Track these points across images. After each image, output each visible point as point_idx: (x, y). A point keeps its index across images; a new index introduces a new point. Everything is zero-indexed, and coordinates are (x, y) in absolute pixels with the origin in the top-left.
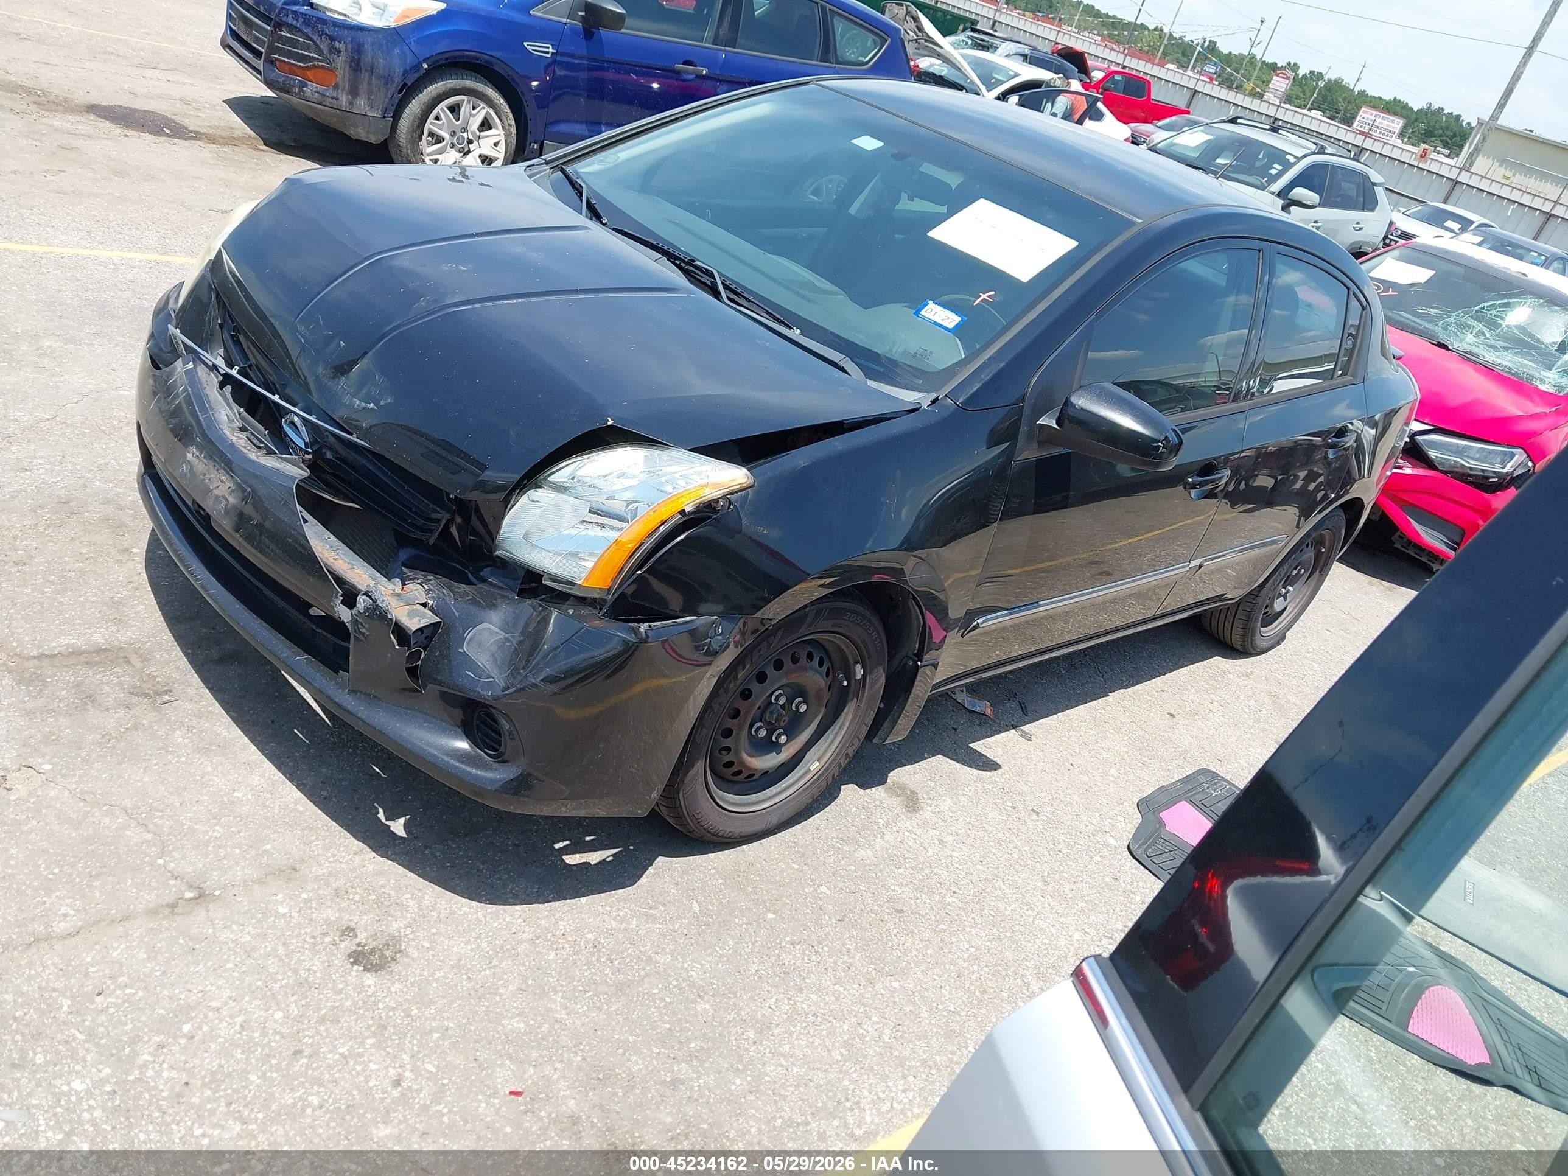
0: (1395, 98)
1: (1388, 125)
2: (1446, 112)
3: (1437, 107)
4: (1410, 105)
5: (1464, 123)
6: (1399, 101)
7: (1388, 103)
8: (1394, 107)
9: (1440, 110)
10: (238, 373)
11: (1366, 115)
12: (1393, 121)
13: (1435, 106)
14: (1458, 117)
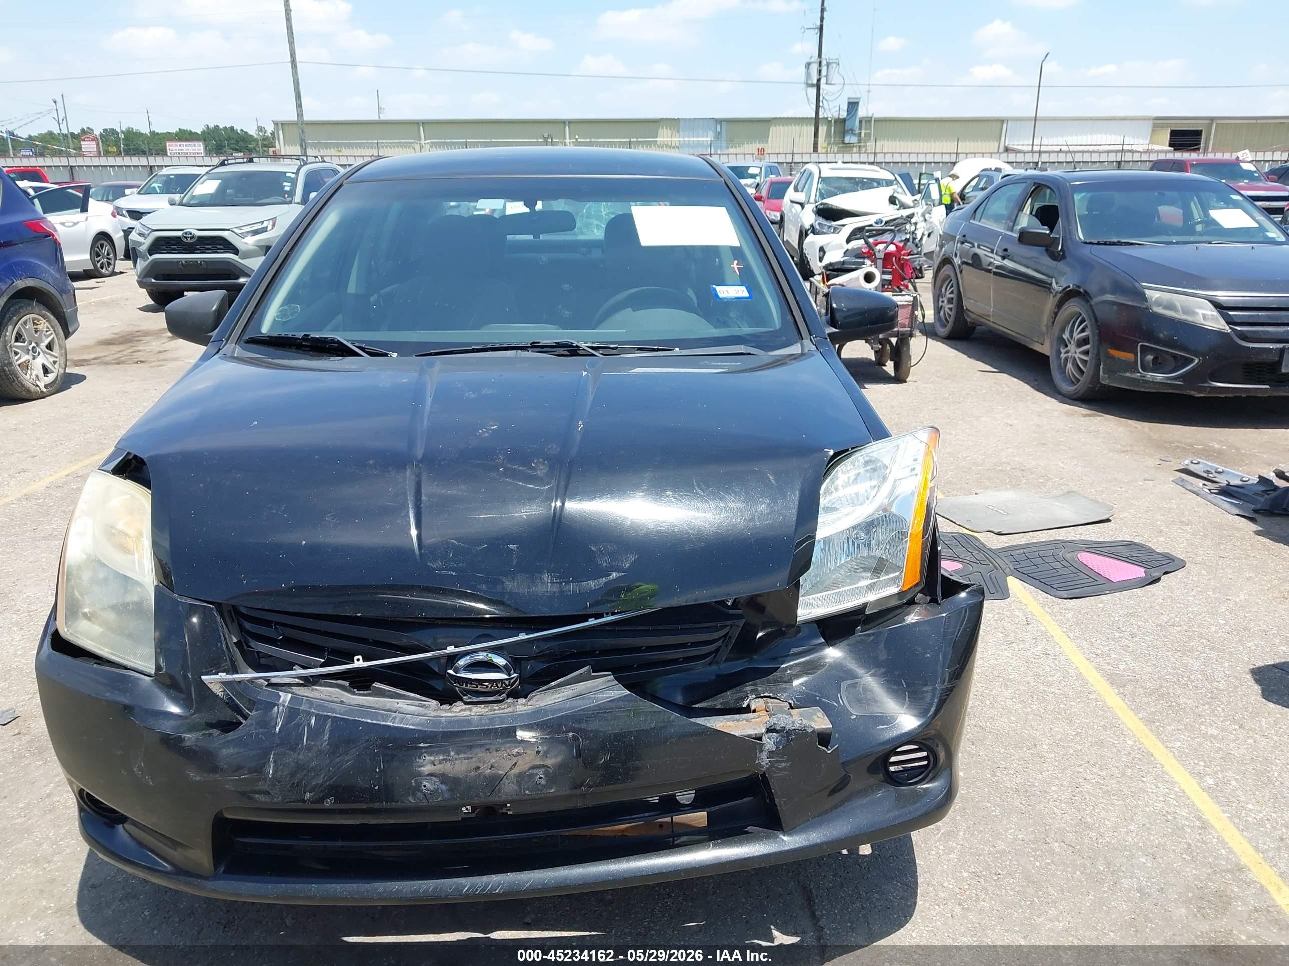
0: (180, 129)
1: (193, 150)
2: (221, 127)
3: (213, 126)
4: (193, 131)
5: (239, 132)
6: (184, 131)
7: (177, 134)
8: (184, 136)
9: (217, 127)
10: (364, 661)
11: (172, 148)
12: (195, 146)
13: (211, 126)
14: (232, 128)
